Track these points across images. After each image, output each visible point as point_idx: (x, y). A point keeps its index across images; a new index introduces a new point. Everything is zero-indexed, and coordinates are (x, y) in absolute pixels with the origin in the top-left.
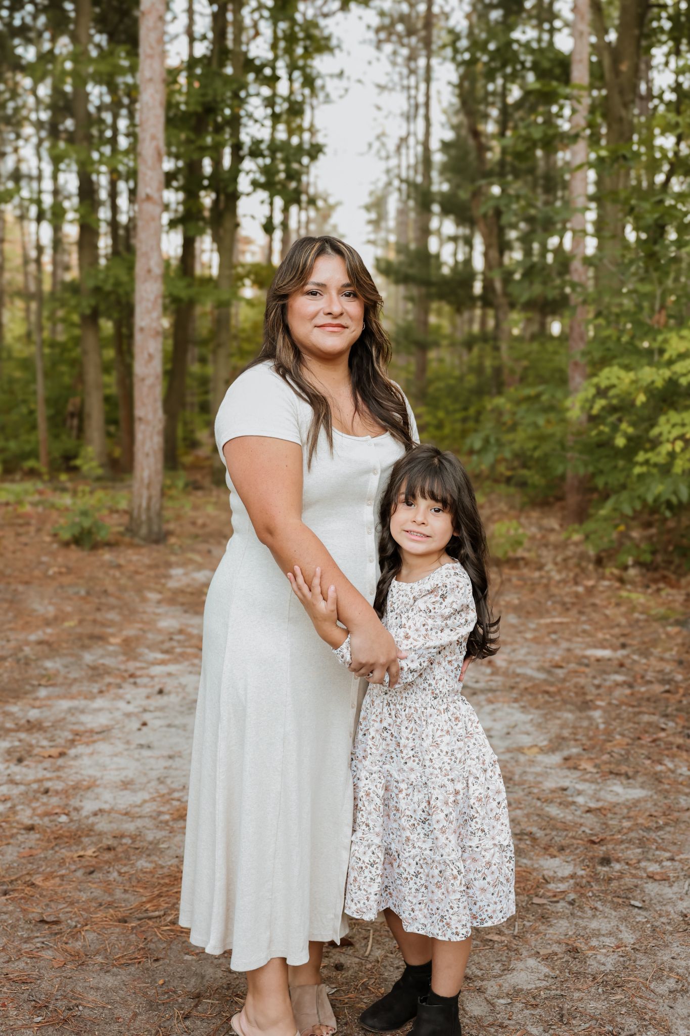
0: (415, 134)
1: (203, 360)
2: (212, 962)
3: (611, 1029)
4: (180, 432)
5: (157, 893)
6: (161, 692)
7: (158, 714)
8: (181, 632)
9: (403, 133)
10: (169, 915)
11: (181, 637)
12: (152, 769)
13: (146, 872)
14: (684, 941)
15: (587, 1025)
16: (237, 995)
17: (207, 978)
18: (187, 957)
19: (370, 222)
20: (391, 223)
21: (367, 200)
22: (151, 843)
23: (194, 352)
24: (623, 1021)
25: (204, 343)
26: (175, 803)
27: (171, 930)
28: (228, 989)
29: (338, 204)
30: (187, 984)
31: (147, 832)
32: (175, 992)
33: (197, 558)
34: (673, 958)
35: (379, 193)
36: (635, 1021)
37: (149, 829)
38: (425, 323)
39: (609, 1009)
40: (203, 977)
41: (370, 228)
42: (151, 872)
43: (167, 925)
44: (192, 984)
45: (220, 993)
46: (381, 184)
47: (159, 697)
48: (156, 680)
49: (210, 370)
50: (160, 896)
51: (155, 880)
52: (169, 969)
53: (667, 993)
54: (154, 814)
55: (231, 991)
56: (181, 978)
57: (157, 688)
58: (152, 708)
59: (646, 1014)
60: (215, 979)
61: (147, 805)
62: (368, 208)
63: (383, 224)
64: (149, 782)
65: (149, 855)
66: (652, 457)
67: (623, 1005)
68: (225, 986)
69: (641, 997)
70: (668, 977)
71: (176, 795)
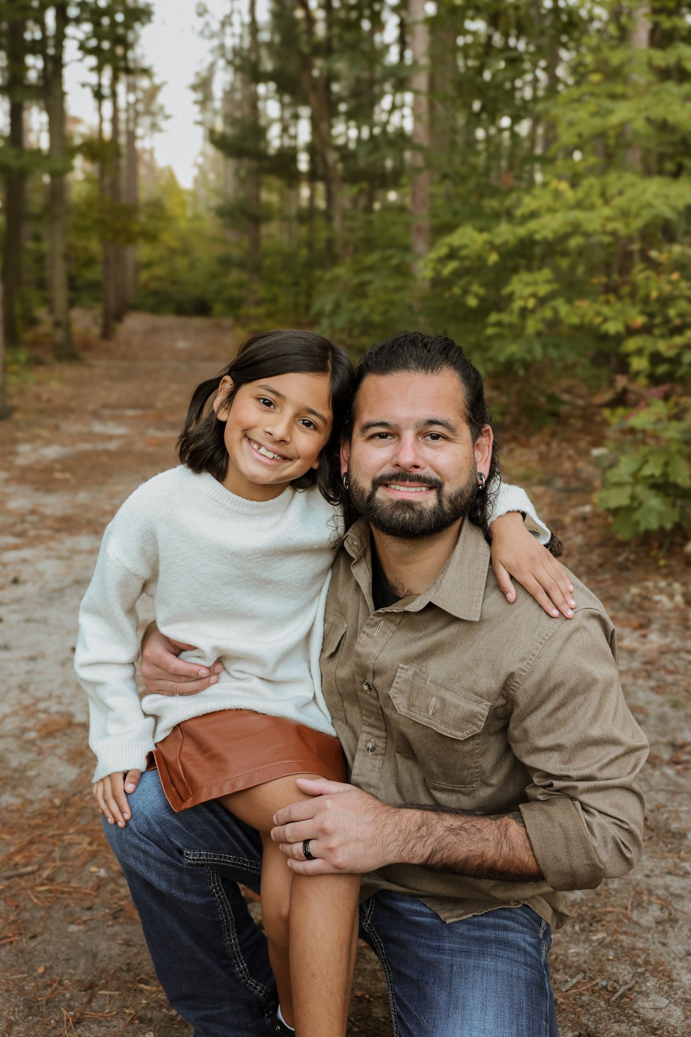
0: (240, 12)
1: (37, 238)
2: (104, 933)
3: (604, 983)
4: (18, 309)
5: (27, 839)
6: (16, 581)
7: (14, 607)
8: (33, 512)
9: (227, 11)
10: (45, 869)
11: (34, 518)
12: (11, 675)
13: (12, 811)
14: (653, 852)
15: (575, 981)
16: (142, 981)
17: (100, 957)
18: (73, 928)
19: (196, 102)
20: (217, 104)
21: (192, 79)
22: (16, 770)
23: (28, 228)
24: (615, 970)
25: (37, 218)
26: (42, 716)
27: (49, 891)
28: (129, 970)
29: (164, 83)
30: (75, 968)
31: (10, 756)
32: (60, 983)
33: (45, 433)
34: (647, 876)
35: (204, 73)
36: (628, 967)
37: (11, 752)
38: (257, 198)
39: (594, 953)
40: (95, 956)
41: (197, 108)
42: (18, 810)
43: (42, 885)
44: (81, 970)
45: (118, 979)
46: (206, 64)
47: (14, 588)
48: (10, 568)
49: (45, 246)
50: (31, 843)
51: (23, 821)
52: (51, 948)
53: (653, 925)
54: (17, 732)
55: (132, 974)
56: (67, 960)
57: (11, 576)
58: (6, 601)
59: (638, 956)
60: (111, 958)
61: (9, 720)
62: (194, 88)
63: (209, 105)
64: (9, 691)
65: (14, 787)
66: (505, 318)
67: (609, 946)
68: (125, 968)
69: (625, 933)
70: (650, 903)
71: (42, 705)
